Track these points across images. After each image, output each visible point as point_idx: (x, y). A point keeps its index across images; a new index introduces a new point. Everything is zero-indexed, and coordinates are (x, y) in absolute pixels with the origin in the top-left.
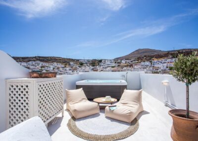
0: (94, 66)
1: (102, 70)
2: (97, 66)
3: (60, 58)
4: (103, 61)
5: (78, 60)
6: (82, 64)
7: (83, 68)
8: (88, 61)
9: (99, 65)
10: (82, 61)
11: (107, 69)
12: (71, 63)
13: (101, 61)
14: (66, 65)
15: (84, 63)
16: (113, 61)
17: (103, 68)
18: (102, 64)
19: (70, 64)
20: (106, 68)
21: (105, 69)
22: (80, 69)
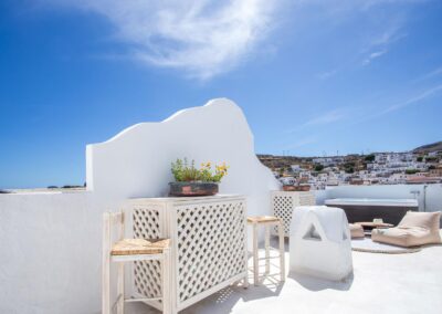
0: (351, 171)
1: (374, 182)
2: (362, 172)
3: (267, 156)
4: (377, 158)
5: (310, 159)
6: (319, 168)
7: (323, 176)
8: (336, 159)
9: (365, 168)
10: (318, 161)
11: (391, 179)
12: (295, 167)
13: (371, 158)
14: (282, 170)
15: (325, 164)
16: (410, 156)
17: (378, 176)
18: (375, 166)
19: (290, 170)
20: (387, 175)
21: (384, 180)
22: (315, 179)
